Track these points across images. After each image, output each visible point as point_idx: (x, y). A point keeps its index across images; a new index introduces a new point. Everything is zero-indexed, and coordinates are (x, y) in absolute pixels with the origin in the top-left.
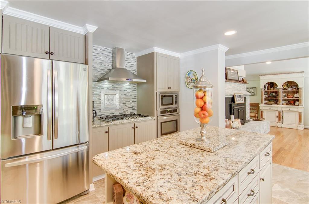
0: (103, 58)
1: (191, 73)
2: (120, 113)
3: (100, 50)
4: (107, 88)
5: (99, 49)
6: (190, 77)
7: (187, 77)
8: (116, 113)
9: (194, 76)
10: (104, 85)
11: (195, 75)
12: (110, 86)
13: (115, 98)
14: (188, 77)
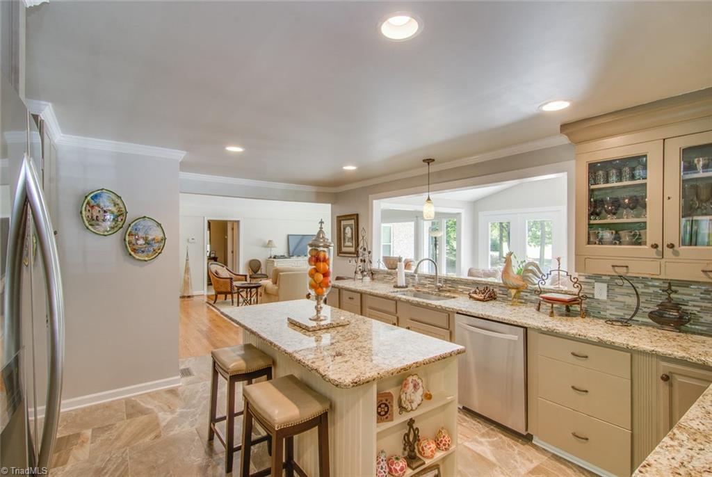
1: (103, 195)
6: (102, 205)
7: (88, 203)
9: (115, 204)
11: (119, 201)
14: (91, 204)
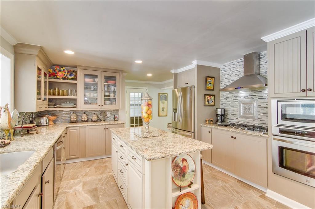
0: (240, 69)
2: (260, 124)
3: (238, 63)
4: (243, 97)
5: (236, 63)
8: (254, 123)
10: (241, 95)
12: (247, 94)
13: (252, 107)
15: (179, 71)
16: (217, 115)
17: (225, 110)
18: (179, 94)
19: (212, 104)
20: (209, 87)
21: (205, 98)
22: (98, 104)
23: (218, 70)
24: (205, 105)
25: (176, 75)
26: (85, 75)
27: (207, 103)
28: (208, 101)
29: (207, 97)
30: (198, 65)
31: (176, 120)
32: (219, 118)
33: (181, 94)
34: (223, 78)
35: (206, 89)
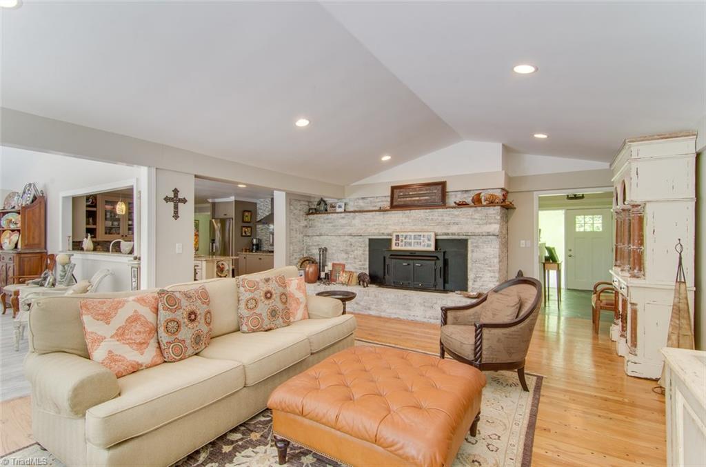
5: (268, 201)
15: (217, 200)
16: (253, 245)
17: (260, 240)
18: (217, 226)
19: (249, 234)
20: (247, 219)
21: (242, 229)
22: (121, 234)
23: (256, 204)
24: (242, 236)
25: (214, 204)
26: (106, 202)
27: (244, 234)
28: (245, 232)
29: (244, 228)
30: (235, 201)
31: (214, 251)
32: (254, 247)
33: (219, 225)
34: (259, 212)
35: (243, 222)
